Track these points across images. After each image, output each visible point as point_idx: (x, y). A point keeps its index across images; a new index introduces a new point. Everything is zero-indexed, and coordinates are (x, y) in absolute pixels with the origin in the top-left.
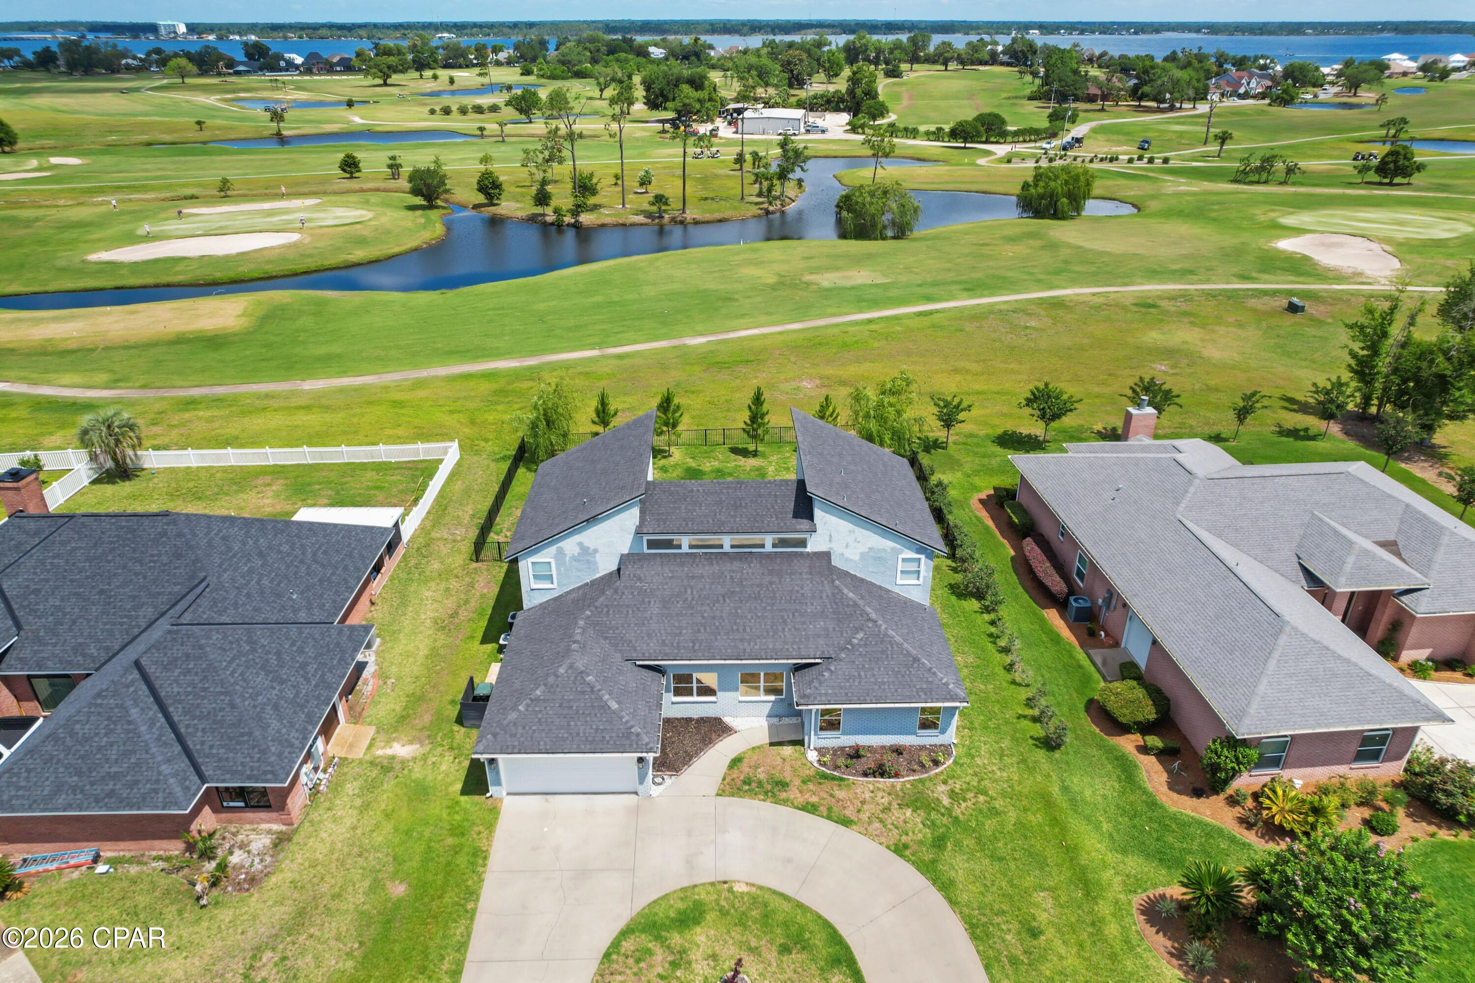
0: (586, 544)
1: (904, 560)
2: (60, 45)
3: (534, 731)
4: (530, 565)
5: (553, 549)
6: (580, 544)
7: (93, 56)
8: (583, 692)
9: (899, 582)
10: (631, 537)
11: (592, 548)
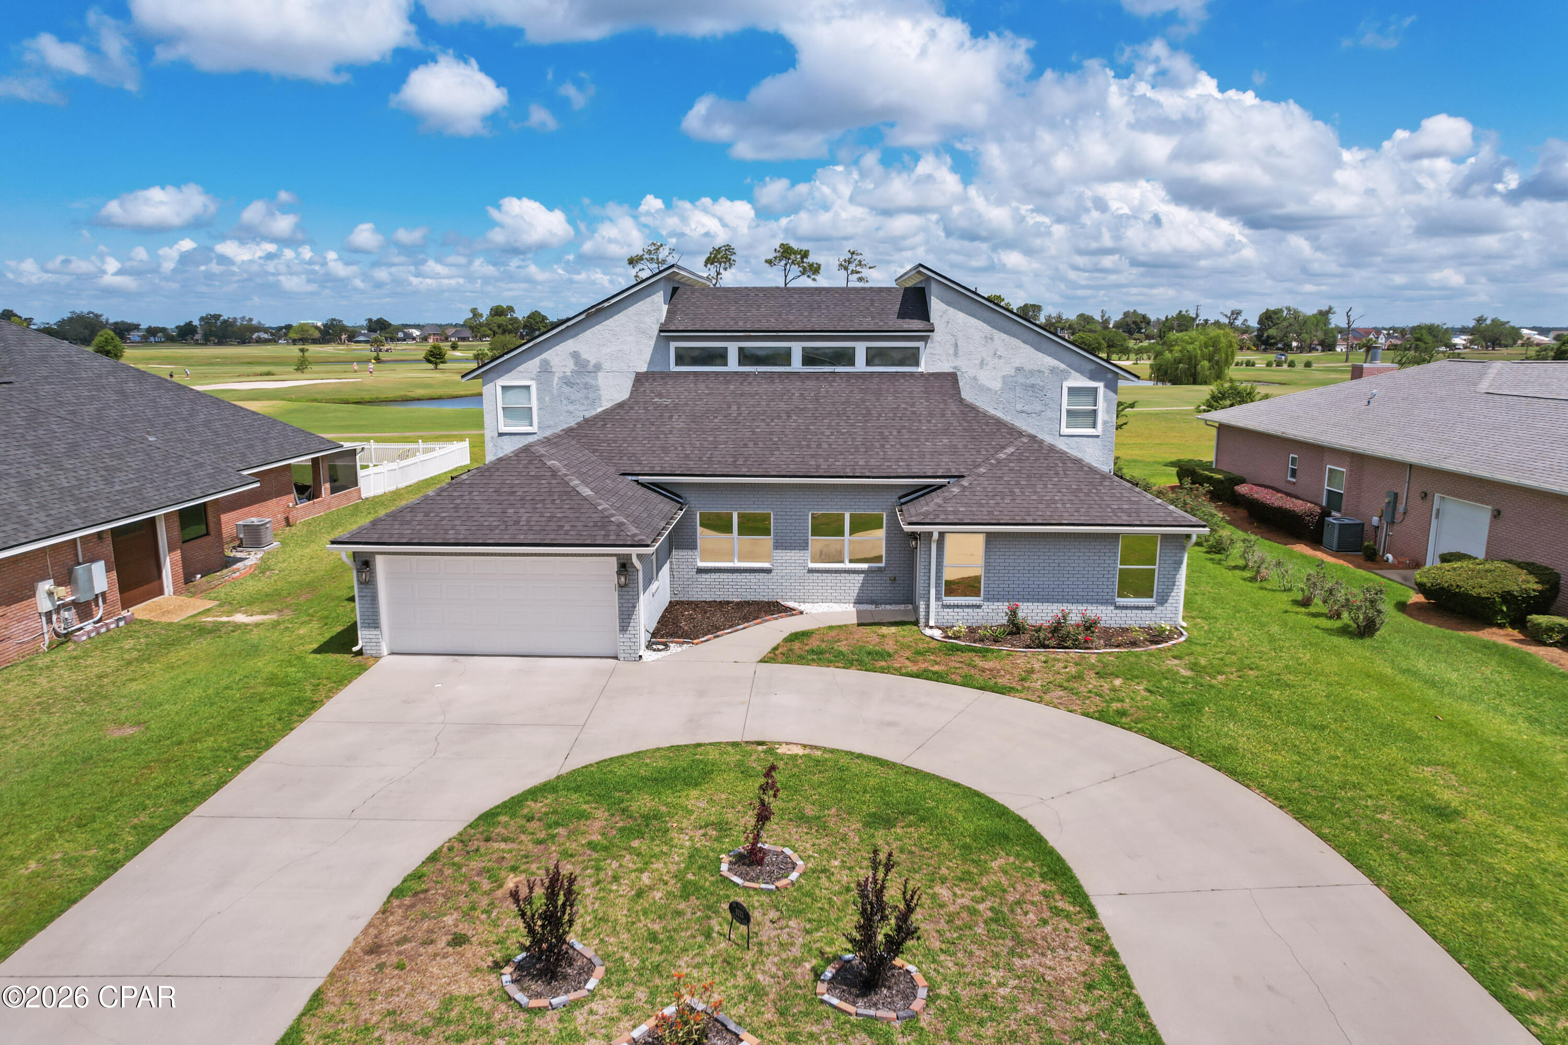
0: (584, 356)
1: (1073, 391)
2: (202, 319)
3: (443, 518)
4: (499, 390)
5: (533, 364)
6: (576, 355)
7: (229, 328)
8: (538, 477)
9: (1065, 431)
10: (652, 343)
11: (593, 361)
